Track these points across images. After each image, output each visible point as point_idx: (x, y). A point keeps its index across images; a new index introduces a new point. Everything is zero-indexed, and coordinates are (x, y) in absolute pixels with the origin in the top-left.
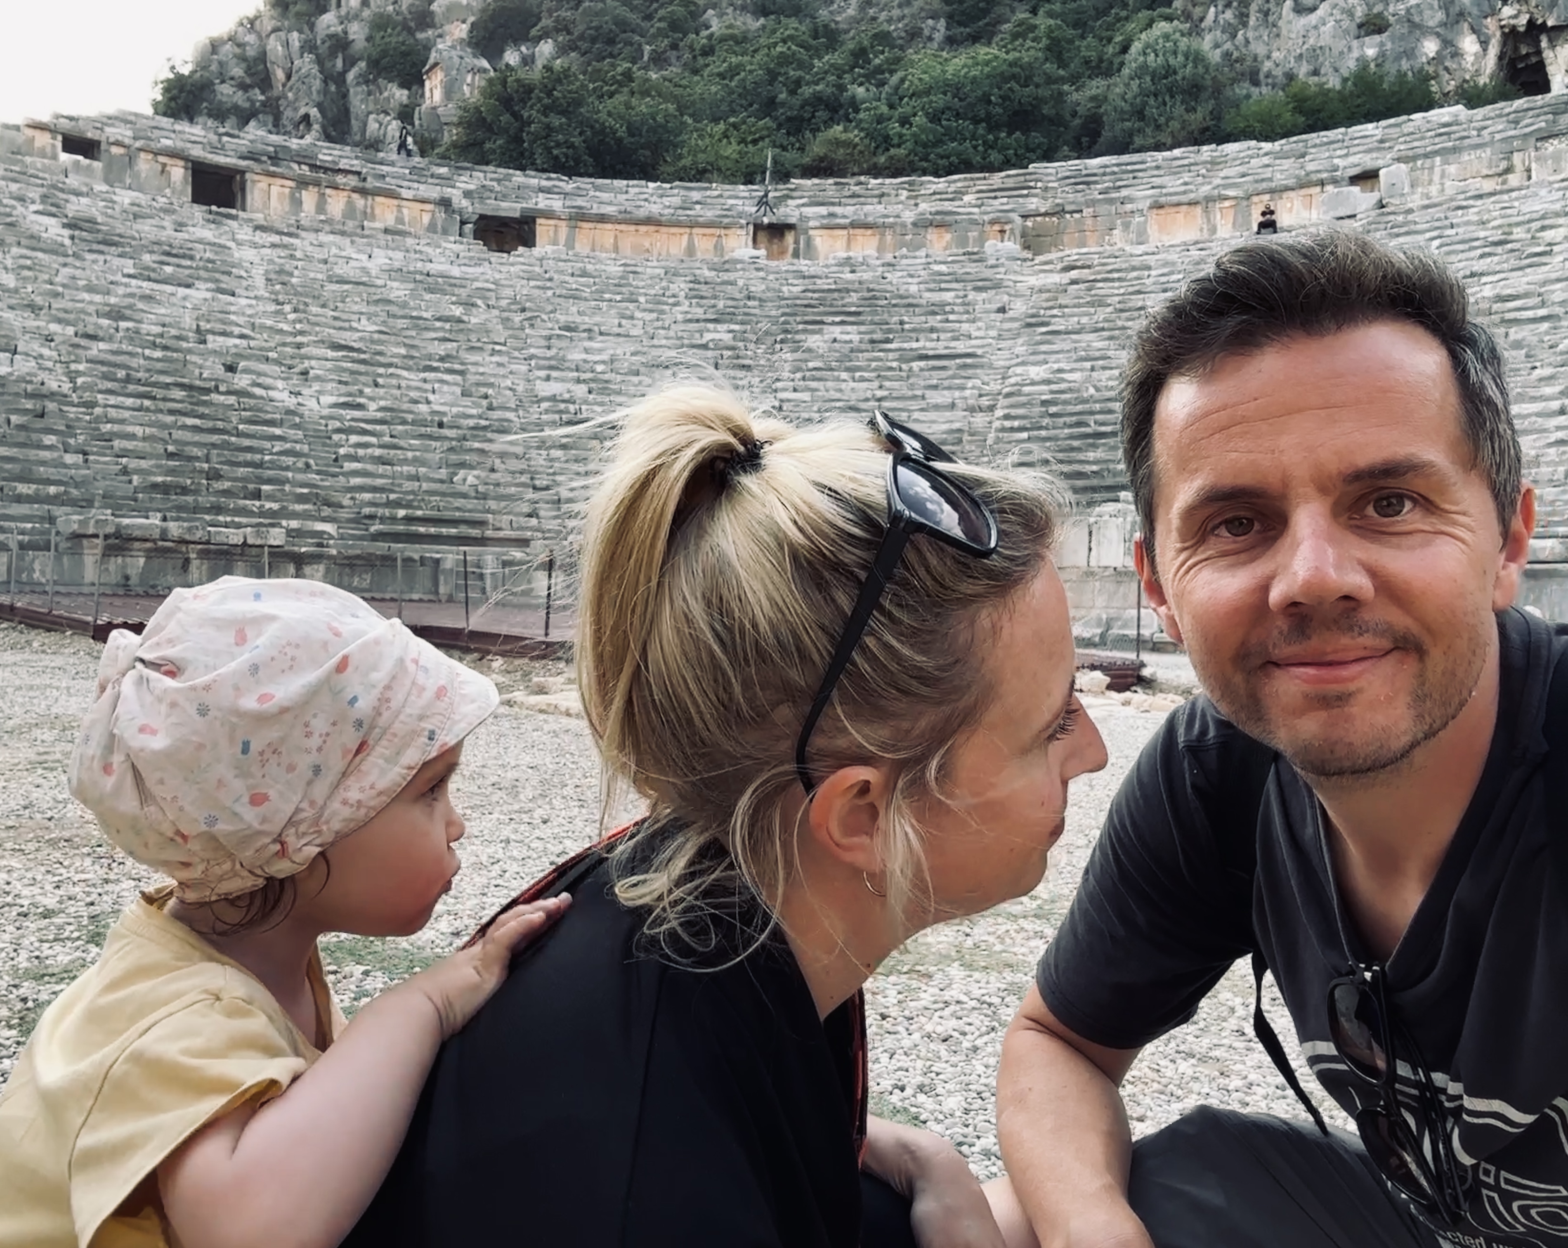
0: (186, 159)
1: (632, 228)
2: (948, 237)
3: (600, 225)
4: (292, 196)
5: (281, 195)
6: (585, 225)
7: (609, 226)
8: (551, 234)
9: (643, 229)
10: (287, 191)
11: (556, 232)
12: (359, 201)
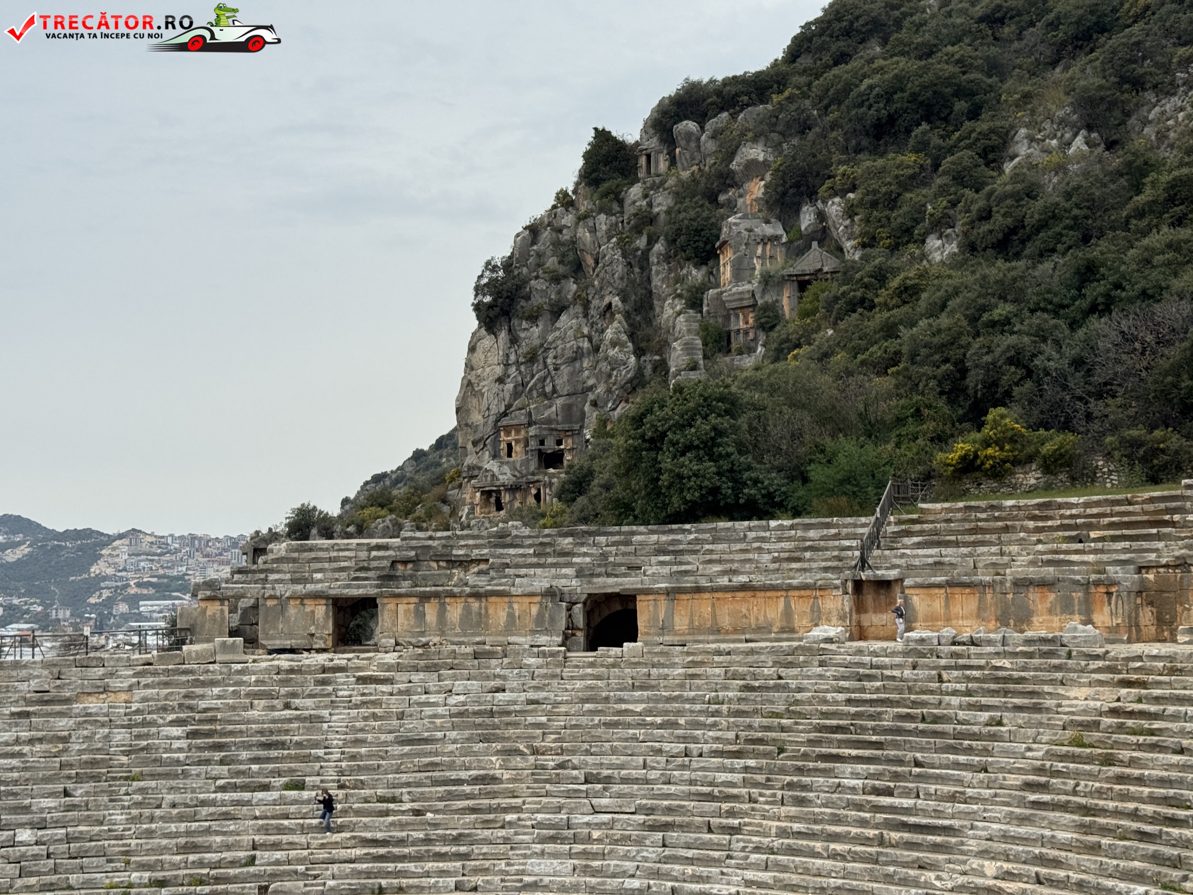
0: (327, 598)
1: (729, 595)
2: (1052, 597)
3: (696, 596)
4: (417, 611)
5: (407, 611)
6: (684, 597)
7: (707, 595)
8: (651, 608)
9: (740, 595)
10: (412, 606)
11: (656, 606)
12: (475, 605)
